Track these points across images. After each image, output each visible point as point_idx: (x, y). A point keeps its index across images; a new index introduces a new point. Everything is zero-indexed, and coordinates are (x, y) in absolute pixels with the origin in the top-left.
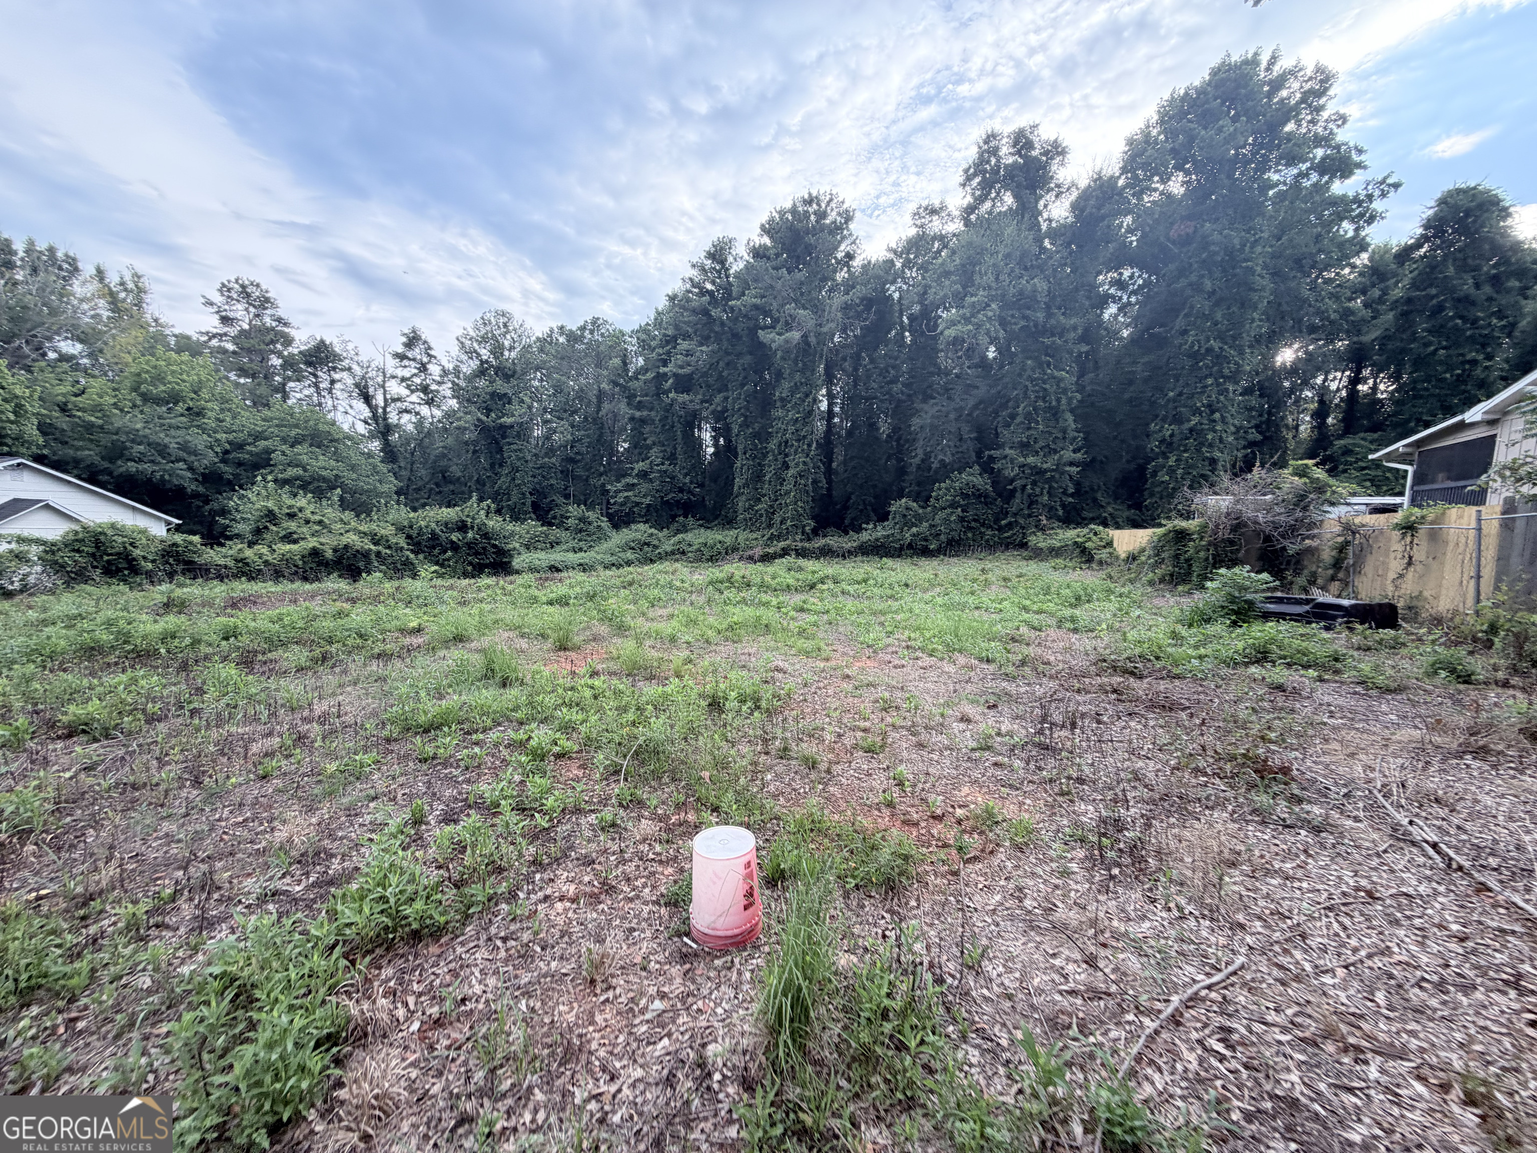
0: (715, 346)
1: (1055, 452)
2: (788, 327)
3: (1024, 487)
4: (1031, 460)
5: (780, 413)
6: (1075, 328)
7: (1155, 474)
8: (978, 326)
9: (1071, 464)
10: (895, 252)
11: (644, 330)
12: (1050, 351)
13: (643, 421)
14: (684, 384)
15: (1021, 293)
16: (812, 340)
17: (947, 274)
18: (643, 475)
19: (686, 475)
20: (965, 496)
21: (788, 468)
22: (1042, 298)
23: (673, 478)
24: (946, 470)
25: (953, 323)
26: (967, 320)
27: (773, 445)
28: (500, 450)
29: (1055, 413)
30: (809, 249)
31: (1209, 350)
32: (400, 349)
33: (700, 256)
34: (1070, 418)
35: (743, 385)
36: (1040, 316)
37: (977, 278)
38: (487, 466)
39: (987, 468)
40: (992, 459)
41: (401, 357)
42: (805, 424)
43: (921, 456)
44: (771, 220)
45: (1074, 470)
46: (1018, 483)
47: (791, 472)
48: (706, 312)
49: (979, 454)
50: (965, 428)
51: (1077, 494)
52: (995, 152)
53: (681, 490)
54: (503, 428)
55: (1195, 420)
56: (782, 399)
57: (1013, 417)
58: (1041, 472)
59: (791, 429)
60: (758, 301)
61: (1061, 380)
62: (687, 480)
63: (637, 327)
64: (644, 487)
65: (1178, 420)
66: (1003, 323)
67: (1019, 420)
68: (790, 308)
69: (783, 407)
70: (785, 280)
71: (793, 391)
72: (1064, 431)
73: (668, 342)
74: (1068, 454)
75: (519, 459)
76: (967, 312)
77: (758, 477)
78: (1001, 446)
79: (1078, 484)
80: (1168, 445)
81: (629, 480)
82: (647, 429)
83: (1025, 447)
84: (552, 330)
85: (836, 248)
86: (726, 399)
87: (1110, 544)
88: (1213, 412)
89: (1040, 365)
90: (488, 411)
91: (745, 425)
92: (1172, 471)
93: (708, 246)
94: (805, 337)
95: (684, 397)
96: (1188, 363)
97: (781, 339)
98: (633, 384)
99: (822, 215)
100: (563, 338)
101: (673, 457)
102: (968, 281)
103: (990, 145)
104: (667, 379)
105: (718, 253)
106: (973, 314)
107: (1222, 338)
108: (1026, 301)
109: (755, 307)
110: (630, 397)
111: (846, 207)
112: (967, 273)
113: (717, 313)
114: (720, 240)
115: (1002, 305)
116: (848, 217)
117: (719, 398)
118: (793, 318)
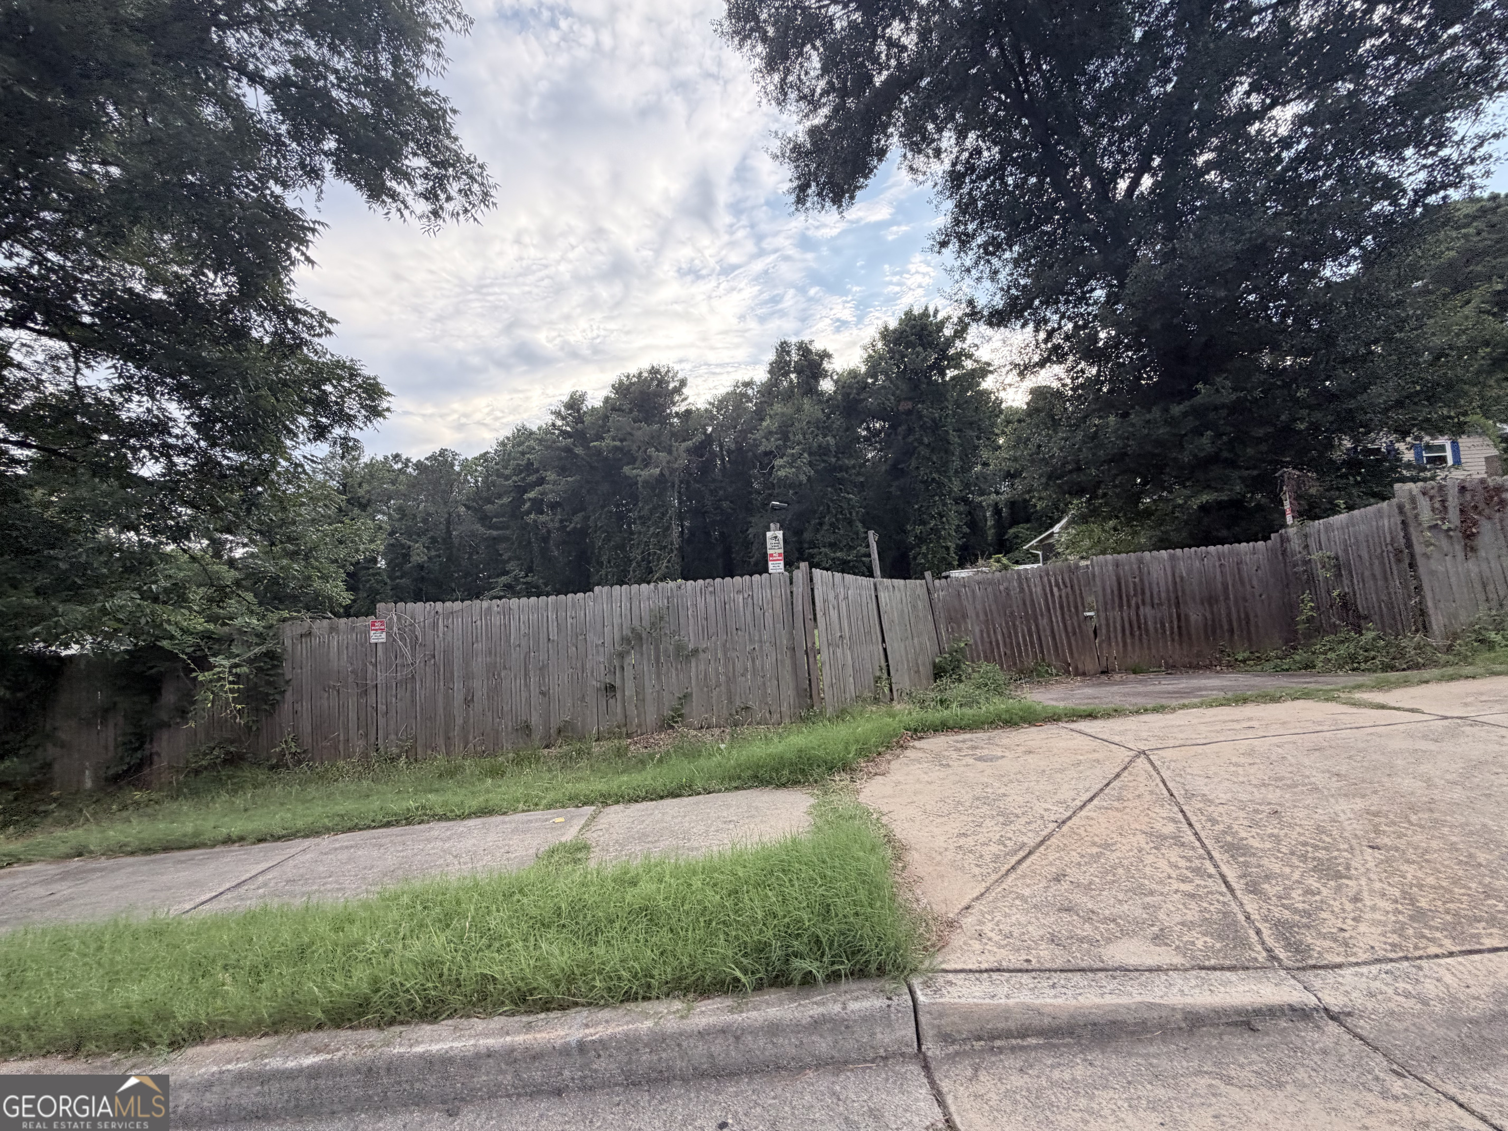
0: (578, 477)
2: (647, 462)
4: (839, 554)
7: (915, 558)
8: (798, 468)
10: (712, 404)
12: (841, 481)
13: (496, 540)
14: (538, 506)
15: (820, 445)
16: (667, 473)
17: (771, 433)
22: (833, 449)
25: (782, 467)
26: (790, 464)
27: (635, 554)
29: (850, 523)
30: (656, 407)
31: (933, 479)
33: (557, 405)
34: (859, 525)
35: (603, 507)
36: (833, 459)
37: (791, 436)
40: (812, 555)
42: (665, 536)
44: (621, 383)
48: (568, 450)
52: (788, 353)
55: (932, 523)
56: (641, 517)
57: (821, 524)
58: (847, 562)
59: (653, 541)
60: (618, 443)
61: (849, 499)
63: (478, 455)
65: (923, 523)
66: (810, 464)
67: (825, 527)
68: (651, 451)
69: (643, 524)
70: (644, 431)
71: (651, 512)
72: (857, 533)
73: (521, 472)
74: (863, 549)
76: (789, 459)
78: (818, 546)
80: (921, 540)
82: (502, 547)
83: (833, 546)
85: (675, 405)
86: (586, 518)
88: (942, 517)
89: (835, 490)
91: (608, 539)
92: (925, 556)
93: (566, 399)
94: (661, 473)
95: (543, 518)
96: (922, 486)
97: (645, 473)
98: (489, 507)
99: (662, 382)
100: (400, 465)
101: (530, 570)
102: (786, 438)
103: (783, 348)
104: (524, 502)
105: (574, 404)
106: (794, 461)
107: (940, 473)
108: (823, 451)
109: (616, 448)
110: (484, 519)
111: (680, 376)
112: (784, 432)
113: (579, 451)
114: (575, 393)
115: (810, 454)
116: (683, 383)
117: (578, 517)
118: (650, 457)
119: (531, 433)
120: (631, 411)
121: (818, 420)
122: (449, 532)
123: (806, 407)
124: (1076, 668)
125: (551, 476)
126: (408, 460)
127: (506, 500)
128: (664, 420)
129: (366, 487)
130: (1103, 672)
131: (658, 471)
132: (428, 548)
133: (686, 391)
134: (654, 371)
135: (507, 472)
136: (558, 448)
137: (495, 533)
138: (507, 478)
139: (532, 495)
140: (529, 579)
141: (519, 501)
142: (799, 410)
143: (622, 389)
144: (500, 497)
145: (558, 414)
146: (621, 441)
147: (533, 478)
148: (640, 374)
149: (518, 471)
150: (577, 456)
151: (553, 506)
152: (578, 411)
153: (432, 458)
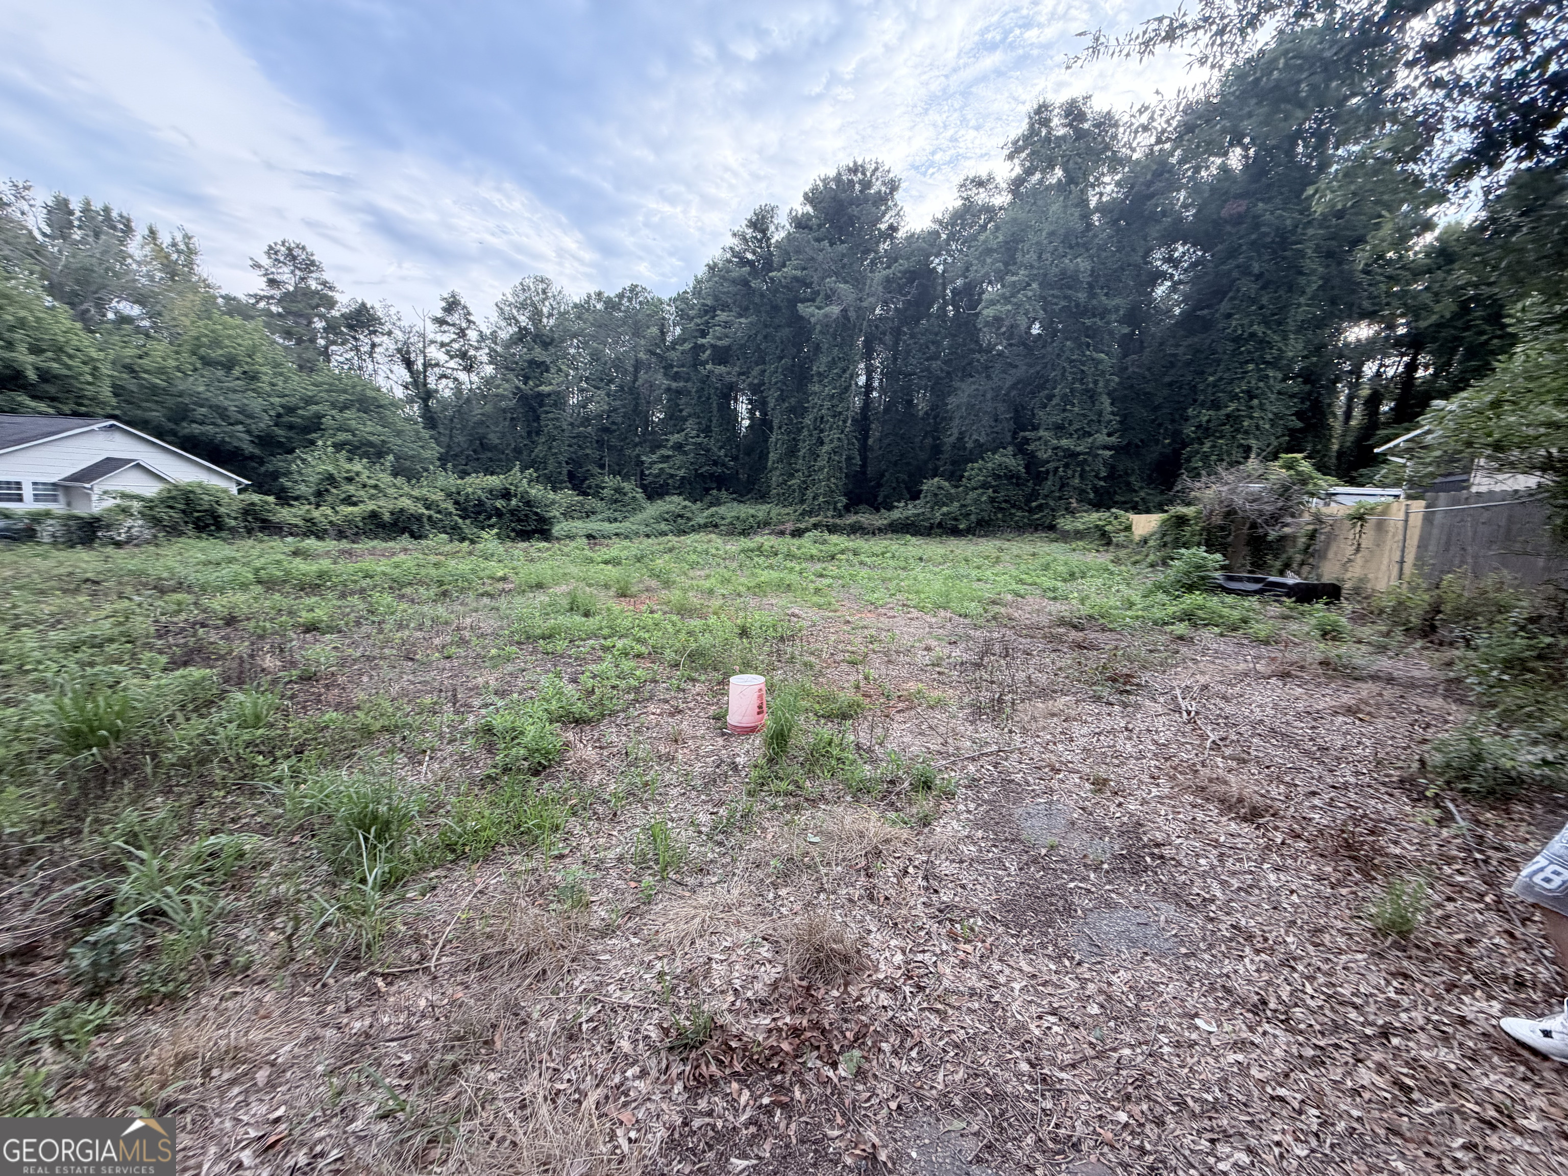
0: (753, 318)
1: (1090, 435)
2: (829, 298)
3: (1057, 468)
4: (1064, 442)
5: (817, 388)
6: (1117, 309)
7: (1188, 460)
8: (1017, 305)
9: (1106, 447)
10: (940, 222)
11: (681, 298)
12: (1090, 332)
13: (678, 392)
14: (722, 356)
15: (1063, 273)
16: (852, 314)
17: (989, 251)
18: (679, 447)
19: (721, 448)
20: (997, 477)
21: (822, 443)
22: (1085, 278)
23: (708, 450)
24: (980, 451)
25: (992, 303)
27: (808, 421)
28: (537, 419)
29: (1092, 396)
30: (851, 221)
31: (1253, 335)
32: (439, 314)
33: (741, 225)
34: (1106, 401)
35: (781, 358)
36: (1082, 296)
37: (1019, 255)
38: (524, 434)
39: (1021, 449)
40: (1027, 441)
41: (441, 322)
42: (841, 400)
43: (956, 435)
44: (815, 189)
45: (1108, 453)
46: (1051, 466)
47: (825, 448)
48: (746, 283)
49: (1014, 435)
50: (1002, 407)
51: (1110, 477)
53: (715, 463)
54: (541, 397)
55: (1232, 406)
56: (819, 374)
57: (1050, 398)
58: (1074, 455)
59: (827, 404)
60: (798, 273)
61: (1100, 362)
62: (722, 453)
63: (674, 295)
64: (679, 459)
65: (1216, 405)
67: (1055, 401)
68: (834, 283)
69: (820, 382)
70: (828, 252)
71: (831, 365)
72: (1100, 414)
73: (706, 312)
74: (1102, 438)
75: (556, 428)
76: (1006, 291)
77: (792, 452)
78: (1035, 428)
79: (1113, 468)
80: (1206, 431)
81: (664, 452)
82: (683, 400)
83: (1059, 429)
84: (589, 297)
85: (879, 220)
86: (763, 372)
87: (1128, 528)
88: (1251, 397)
89: (1079, 346)
90: (526, 379)
91: (782, 399)
92: (1205, 457)
93: (750, 215)
94: (844, 311)
95: (721, 369)
96: (1230, 346)
97: (823, 314)
99: (867, 185)
100: (601, 305)
103: (1041, 115)
104: (703, 349)
105: (760, 222)
106: (1013, 295)
107: (1266, 322)
108: (1068, 281)
109: (796, 279)
110: (667, 368)
111: (892, 176)
113: (756, 284)
114: (762, 208)
115: (1043, 284)
116: (893, 187)
117: (756, 371)
118: (834, 291)
122: (635, 380)
125: (723, 316)
131: (839, 309)
133: (898, 195)
134: (857, 169)
136: (735, 281)
137: (675, 385)
140: (700, 440)
141: (698, 348)
143: (815, 198)
145: (742, 236)
146: (804, 268)
148: (840, 174)
150: (754, 291)
151: (735, 355)
152: (764, 232)
153: (623, 294)
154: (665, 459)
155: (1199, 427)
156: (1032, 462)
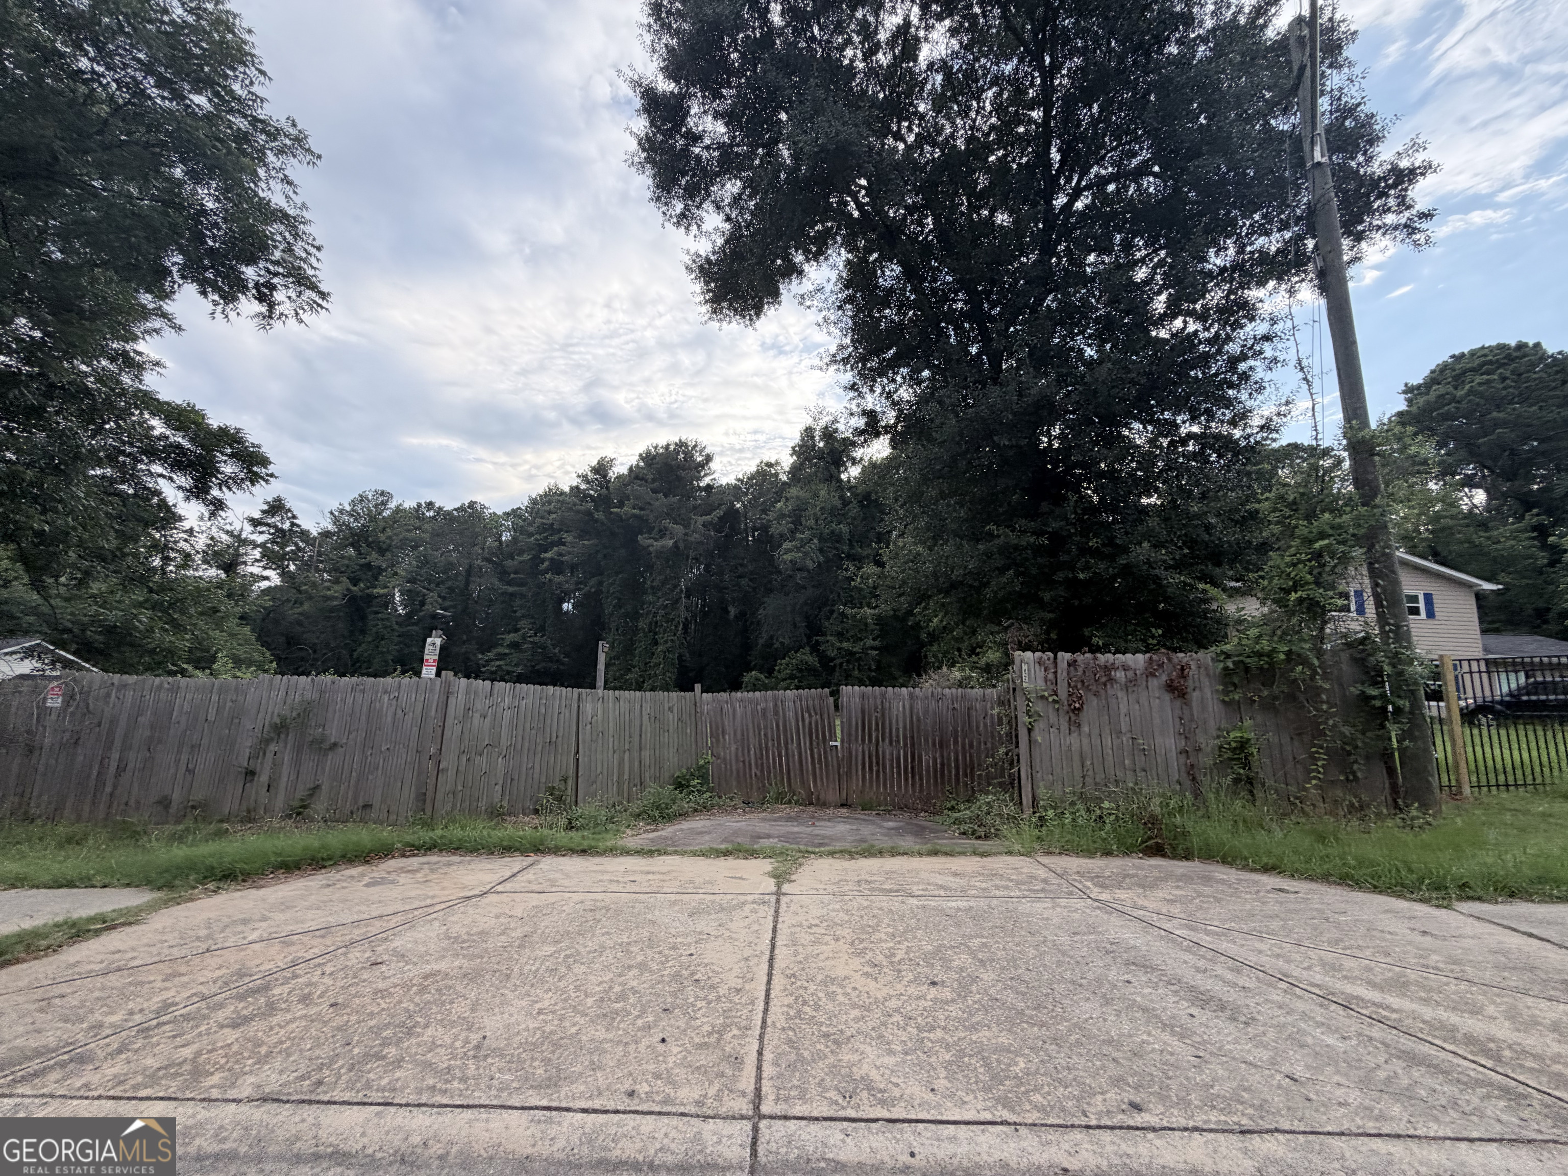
0: (595, 541)
1: (861, 639)
2: (662, 533)
3: (841, 664)
4: (845, 645)
5: (650, 598)
8: (806, 554)
9: (872, 648)
10: (741, 480)
11: (515, 513)
13: (511, 596)
14: (557, 567)
15: (832, 532)
16: (681, 545)
17: (783, 516)
18: (515, 645)
19: (554, 646)
20: (801, 670)
21: (656, 643)
23: (544, 648)
24: (785, 650)
25: (788, 551)
26: (798, 549)
27: (642, 624)
28: (363, 618)
30: (679, 479)
32: (257, 515)
33: (585, 469)
35: (619, 573)
37: (803, 520)
39: (815, 648)
40: (818, 643)
41: (255, 523)
42: (673, 609)
43: (765, 636)
44: (648, 453)
45: (875, 652)
46: (838, 661)
47: (660, 648)
48: (590, 516)
49: (809, 637)
50: (798, 619)
51: (879, 668)
52: (813, 437)
53: (551, 660)
54: (370, 598)
56: (652, 587)
58: (852, 654)
59: (662, 612)
60: (637, 512)
63: (508, 510)
64: (515, 657)
66: (821, 550)
67: (835, 615)
68: (666, 522)
69: (654, 594)
70: (662, 501)
71: (664, 583)
72: (866, 625)
73: (545, 530)
74: (870, 642)
75: (385, 627)
76: (797, 543)
77: (628, 650)
78: (824, 634)
79: (878, 663)
81: (501, 650)
82: (517, 603)
83: (840, 635)
84: (419, 505)
85: (699, 479)
86: (600, 583)
90: (355, 581)
91: (619, 606)
93: (594, 463)
94: (676, 545)
95: (558, 579)
97: (658, 544)
98: (509, 563)
99: (689, 455)
100: (431, 513)
101: (542, 629)
102: (797, 522)
103: (809, 432)
104: (543, 561)
105: (601, 469)
106: (802, 546)
108: (836, 538)
109: (635, 516)
110: (503, 574)
111: (707, 451)
112: (797, 518)
113: (599, 515)
114: (603, 459)
115: (820, 540)
116: (709, 458)
117: (593, 581)
118: (666, 529)
119: (562, 493)
120: (654, 480)
121: (833, 508)
122: (467, 583)
123: (822, 493)
124: (818, 799)
125: (568, 538)
126: (440, 509)
127: (526, 557)
128: (689, 492)
129: (389, 532)
130: (842, 805)
131: (671, 543)
132: (444, 598)
133: (712, 465)
134: (681, 444)
135: (531, 529)
136: (578, 512)
137: (511, 589)
138: (531, 535)
139: (548, 555)
140: (537, 639)
141: (537, 560)
142: (816, 495)
143: (648, 458)
144: (521, 552)
145: (584, 478)
146: (641, 509)
147: (555, 538)
148: (668, 445)
149: (543, 529)
150: (596, 521)
151: (573, 568)
152: (605, 476)
153: (461, 509)
154: (501, 656)
155: (929, 634)
156: (825, 660)
